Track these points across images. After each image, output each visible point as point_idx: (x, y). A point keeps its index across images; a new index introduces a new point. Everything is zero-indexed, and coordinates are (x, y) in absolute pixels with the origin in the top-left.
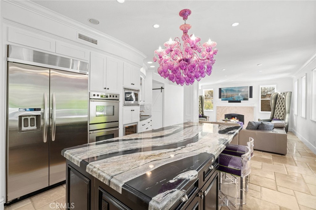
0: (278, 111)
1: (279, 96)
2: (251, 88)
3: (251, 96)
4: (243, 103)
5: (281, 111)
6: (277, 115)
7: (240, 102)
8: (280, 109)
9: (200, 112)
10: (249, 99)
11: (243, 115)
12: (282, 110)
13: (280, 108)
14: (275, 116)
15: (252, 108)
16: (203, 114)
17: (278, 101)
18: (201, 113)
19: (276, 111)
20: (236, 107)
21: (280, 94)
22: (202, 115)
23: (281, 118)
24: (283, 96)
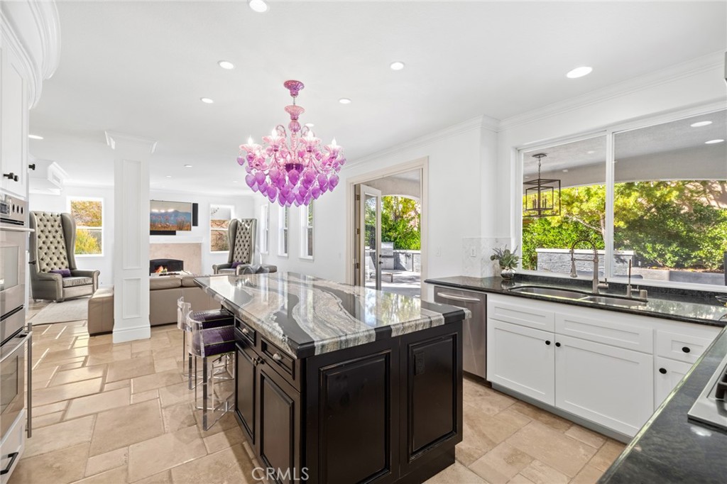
0: (239, 250)
1: (239, 226)
2: (195, 206)
3: (195, 223)
4: (181, 237)
5: (244, 250)
6: (239, 256)
7: (173, 233)
8: (242, 246)
9: (63, 260)
10: (193, 228)
11: (181, 260)
12: (246, 247)
13: (242, 244)
14: (235, 258)
15: (198, 246)
16: (71, 267)
17: (238, 234)
18: (66, 263)
19: (236, 249)
20: (166, 245)
21: (241, 221)
22: (68, 270)
23: (244, 261)
24: (246, 226)
